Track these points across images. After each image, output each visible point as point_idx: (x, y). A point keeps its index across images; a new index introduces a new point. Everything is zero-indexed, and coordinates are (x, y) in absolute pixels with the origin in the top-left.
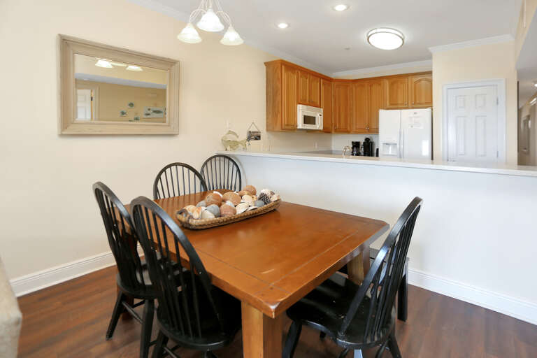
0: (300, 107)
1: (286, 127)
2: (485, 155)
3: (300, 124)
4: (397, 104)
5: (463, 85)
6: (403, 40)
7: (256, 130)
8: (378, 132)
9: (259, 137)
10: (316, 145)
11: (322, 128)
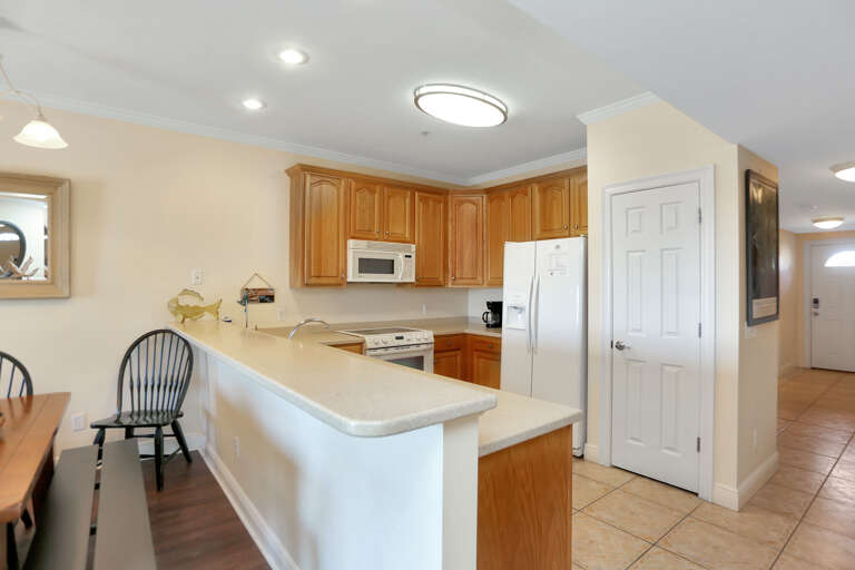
0: (351, 243)
1: (313, 280)
2: (675, 334)
3: (353, 274)
4: (551, 230)
5: (631, 188)
6: (505, 114)
7: (266, 287)
8: (501, 285)
9: (271, 298)
10: (424, 307)
11: (413, 280)
